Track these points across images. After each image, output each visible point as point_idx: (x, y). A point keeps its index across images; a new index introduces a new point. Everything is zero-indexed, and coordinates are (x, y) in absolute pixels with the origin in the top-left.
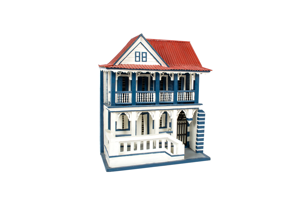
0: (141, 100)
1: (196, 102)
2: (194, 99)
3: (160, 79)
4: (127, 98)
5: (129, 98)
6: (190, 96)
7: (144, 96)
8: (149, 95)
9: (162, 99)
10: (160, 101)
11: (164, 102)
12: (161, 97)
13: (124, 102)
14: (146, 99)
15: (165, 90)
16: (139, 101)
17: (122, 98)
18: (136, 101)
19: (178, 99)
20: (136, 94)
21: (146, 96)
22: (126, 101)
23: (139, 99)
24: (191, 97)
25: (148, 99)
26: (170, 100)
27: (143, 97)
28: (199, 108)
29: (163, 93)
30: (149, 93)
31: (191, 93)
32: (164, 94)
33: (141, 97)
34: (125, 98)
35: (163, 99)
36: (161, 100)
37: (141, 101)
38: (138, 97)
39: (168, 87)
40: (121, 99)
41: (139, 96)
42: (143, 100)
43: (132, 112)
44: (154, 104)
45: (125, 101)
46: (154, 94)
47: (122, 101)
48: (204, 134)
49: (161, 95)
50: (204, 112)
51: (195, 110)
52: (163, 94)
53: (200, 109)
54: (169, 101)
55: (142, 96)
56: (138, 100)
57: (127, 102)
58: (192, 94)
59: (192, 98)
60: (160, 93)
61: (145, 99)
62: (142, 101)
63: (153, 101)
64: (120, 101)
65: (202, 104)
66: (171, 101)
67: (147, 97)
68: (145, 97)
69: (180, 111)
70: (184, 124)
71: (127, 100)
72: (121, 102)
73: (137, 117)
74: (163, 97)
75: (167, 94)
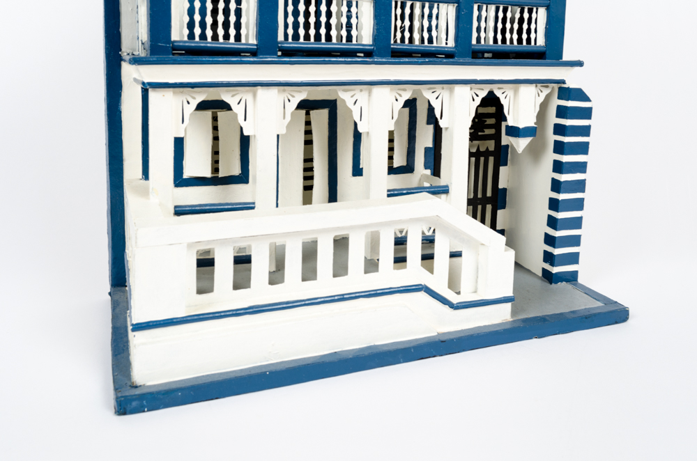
0: (302, 32)
1: (550, 53)
2: (541, 41)
4: (233, 19)
5: (243, 20)
6: (525, 26)
7: (318, 13)
8: (344, 9)
9: (403, 32)
10: (392, 42)
11: (412, 47)
12: (399, 23)
13: (215, 37)
14: (328, 27)
16: (296, 37)
17: (209, 20)
18: (281, 37)
19: (475, 35)
21: (329, 14)
22: (227, 37)
23: (296, 25)
24: (529, 31)
25: (339, 27)
27: (312, 20)
28: (563, 82)
29: (409, 4)
31: (530, 11)
32: (413, 8)
33: (301, 19)
34: (221, 18)
35: (407, 35)
36: (399, 35)
37: (302, 40)
38: (291, 20)
40: (203, 25)
41: (296, 13)
42: (312, 32)
43: (260, 90)
44: (368, 54)
45: (221, 32)
46: (368, 7)
47: (209, 33)
48: (582, 200)
49: (399, 11)
50: (587, 99)
51: (546, 92)
52: (407, 11)
54: (435, 44)
55: (307, 14)
56: (290, 31)
57: (232, 40)
58: (534, 15)
59: (533, 36)
60: (394, 3)
61: (323, 31)
62: (307, 37)
63: (359, 38)
64: (197, 31)
65: (580, 64)
66: (443, 44)
67: (333, 21)
68: (323, 19)
69: (483, 94)
70: (487, 154)
71: (232, 32)
72: (203, 36)
73: (284, 118)
74: (407, 23)
75: (427, 11)
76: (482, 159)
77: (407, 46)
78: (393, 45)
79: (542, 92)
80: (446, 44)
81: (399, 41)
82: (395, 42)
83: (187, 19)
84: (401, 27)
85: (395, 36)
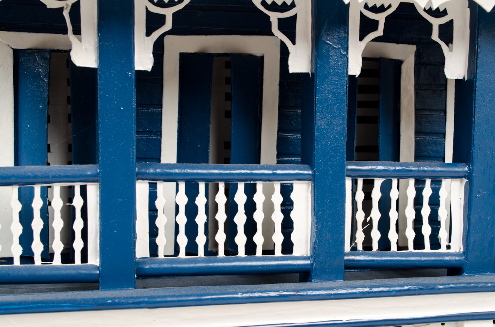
3: (355, 68)
7: (211, 208)
9: (367, 232)
10: (347, 248)
11: (385, 258)
12: (360, 216)
14: (231, 229)
15: (396, 157)
21: (231, 209)
26: (435, 244)
29: (378, 183)
30: (277, 186)
32: (386, 189)
35: (376, 235)
36: (360, 236)
39: (417, 133)
44: (304, 275)
49: (360, 196)
52: (376, 195)
54: (427, 249)
57: (57, 261)
60: (348, 183)
61: (221, 237)
63: (287, 247)
66: (443, 249)
67: (240, 219)
68: (221, 217)
74: (376, 215)
75: (411, 193)
77: (375, 256)
78: (348, 255)
80: (449, 247)
81: (360, 247)
82: (354, 249)
84: (364, 223)
85: (353, 238)
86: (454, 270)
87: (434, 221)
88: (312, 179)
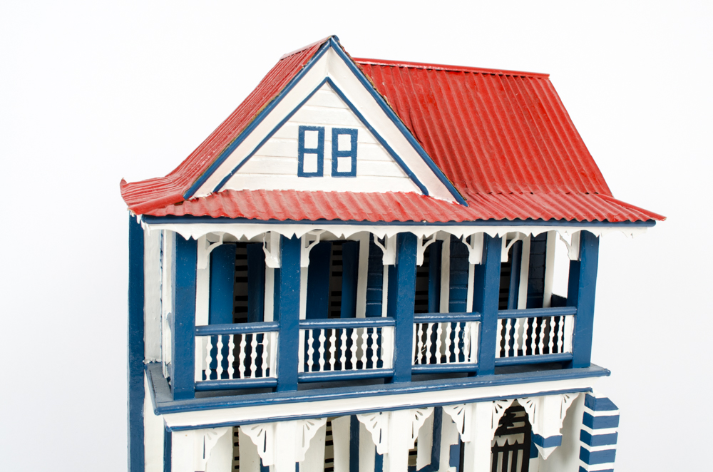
0: (322, 362)
1: (575, 363)
2: (568, 348)
3: (420, 261)
4: (254, 355)
5: (264, 356)
6: (552, 334)
7: (339, 343)
8: (365, 336)
9: (424, 353)
10: (413, 363)
11: (434, 368)
12: (420, 344)
13: (237, 374)
14: (349, 354)
16: (316, 367)
17: (231, 359)
18: (301, 369)
19: (498, 349)
20: (302, 333)
21: (349, 343)
22: (248, 373)
23: (316, 356)
24: (555, 339)
25: (359, 353)
26: (462, 357)
27: (333, 349)
28: (591, 390)
29: (431, 325)
30: (366, 329)
31: (557, 320)
32: (435, 328)
33: (322, 350)
34: (242, 356)
35: (429, 355)
36: (420, 356)
37: (322, 370)
38: (311, 351)
39: (451, 285)
40: (225, 364)
41: (316, 345)
42: (332, 361)
43: (279, 424)
44: (388, 379)
45: (242, 368)
46: (389, 334)
47: (231, 371)
49: (421, 333)
50: (613, 407)
51: (573, 397)
52: (429, 332)
53: (597, 394)
54: (457, 362)
55: (327, 345)
56: (311, 362)
57: (253, 376)
58: (561, 323)
59: (559, 343)
60: (415, 326)
61: (343, 359)
62: (327, 366)
63: (380, 363)
64: (220, 370)
65: (607, 373)
66: (466, 362)
67: (354, 349)
68: (344, 348)
69: (507, 405)
70: (516, 447)
71: (253, 367)
72: (225, 375)
73: (303, 446)
74: (429, 343)
75: (449, 330)
76: (511, 453)
77: (428, 367)
78: (414, 367)
79: (568, 397)
80: (469, 360)
81: (420, 362)
82: (417, 363)
83: (209, 359)
84: (423, 348)
85: (416, 357)
86: (472, 374)
87: (461, 345)
88: (395, 325)
